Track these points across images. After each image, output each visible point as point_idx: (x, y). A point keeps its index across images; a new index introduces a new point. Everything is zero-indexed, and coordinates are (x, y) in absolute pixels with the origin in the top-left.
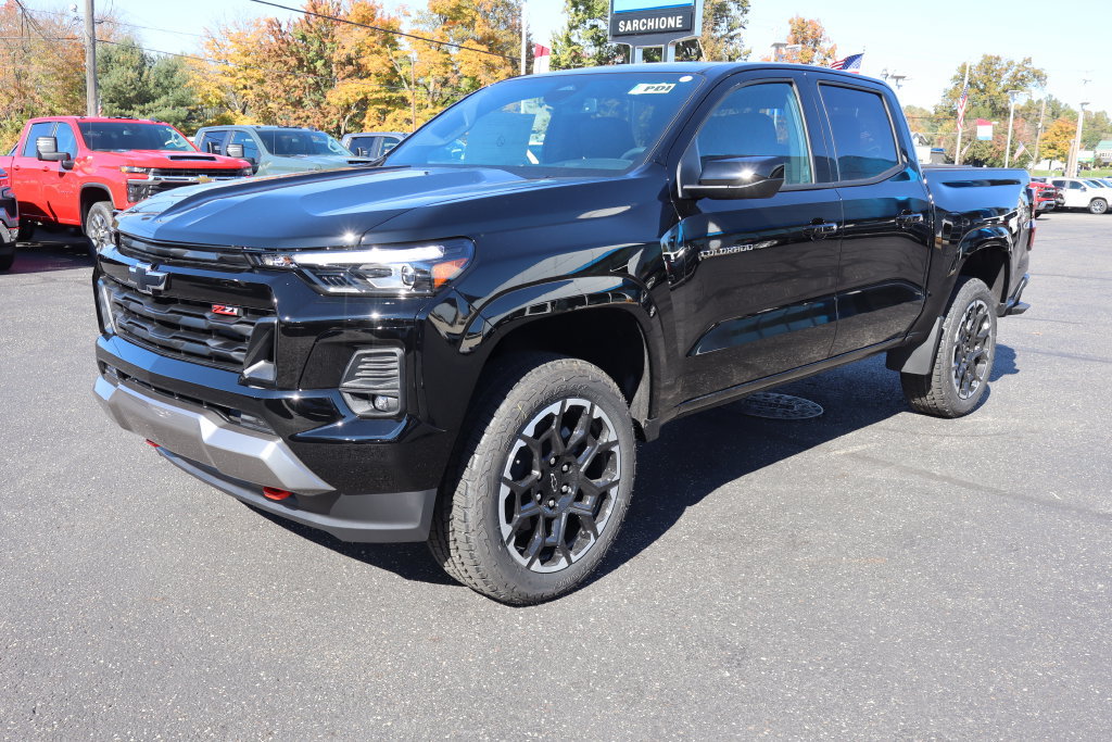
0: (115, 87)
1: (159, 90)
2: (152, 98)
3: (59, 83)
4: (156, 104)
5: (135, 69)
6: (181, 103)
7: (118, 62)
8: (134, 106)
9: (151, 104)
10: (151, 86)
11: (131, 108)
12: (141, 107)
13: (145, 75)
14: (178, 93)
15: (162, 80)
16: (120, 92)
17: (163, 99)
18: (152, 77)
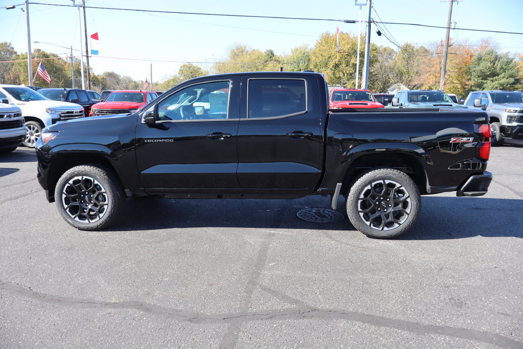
0: (481, 71)
1: (502, 71)
2: (498, 75)
3: (457, 70)
4: (499, 77)
5: (491, 62)
6: (511, 76)
7: (484, 59)
8: (488, 78)
9: (496, 77)
10: (498, 69)
11: (487, 79)
12: (492, 79)
13: (496, 64)
14: (510, 72)
15: (503, 66)
16: (483, 72)
17: (503, 75)
18: (499, 65)
